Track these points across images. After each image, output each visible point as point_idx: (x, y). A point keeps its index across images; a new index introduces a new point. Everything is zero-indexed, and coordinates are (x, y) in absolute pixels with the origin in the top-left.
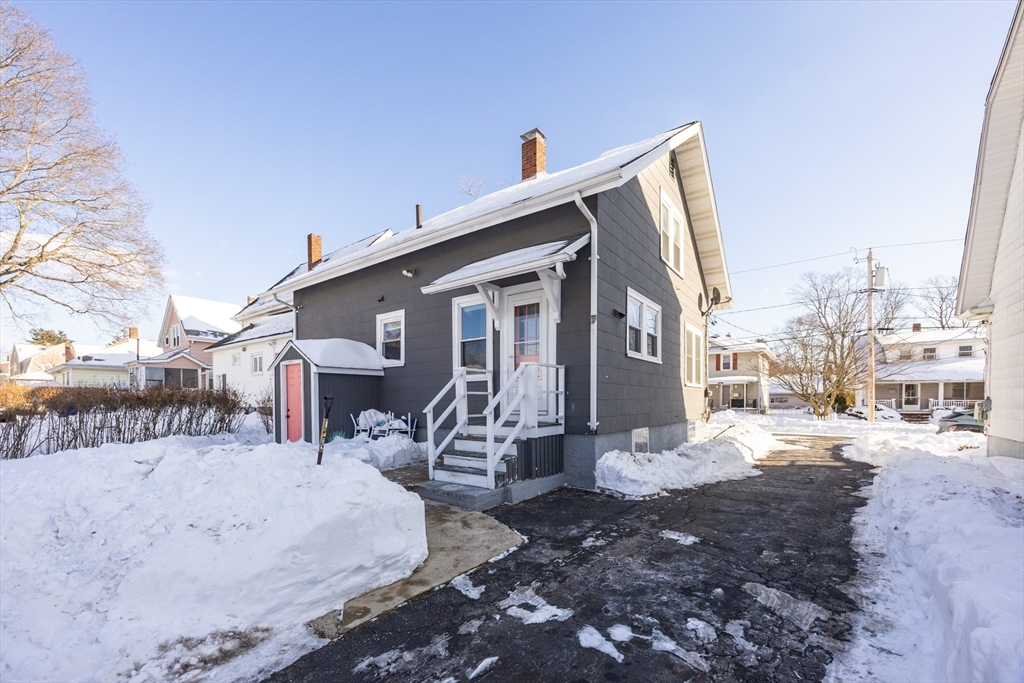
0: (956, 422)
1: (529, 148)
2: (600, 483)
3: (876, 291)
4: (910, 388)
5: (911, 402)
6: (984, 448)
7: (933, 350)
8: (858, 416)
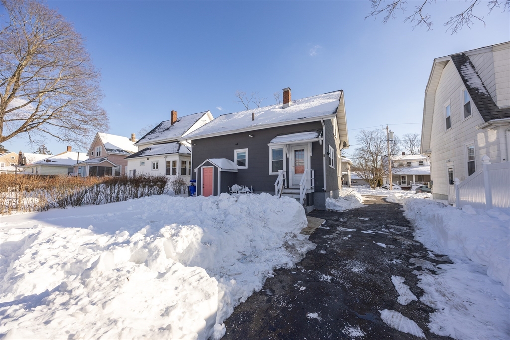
0: (420, 190)
1: (286, 94)
2: (327, 207)
3: (391, 141)
4: (403, 177)
5: (404, 182)
6: (432, 197)
7: (410, 163)
8: (386, 188)
